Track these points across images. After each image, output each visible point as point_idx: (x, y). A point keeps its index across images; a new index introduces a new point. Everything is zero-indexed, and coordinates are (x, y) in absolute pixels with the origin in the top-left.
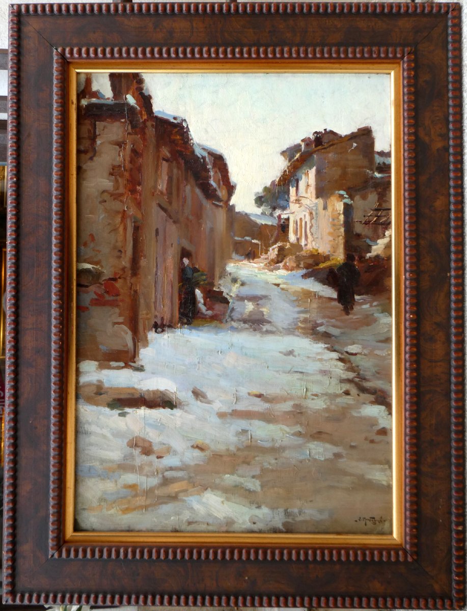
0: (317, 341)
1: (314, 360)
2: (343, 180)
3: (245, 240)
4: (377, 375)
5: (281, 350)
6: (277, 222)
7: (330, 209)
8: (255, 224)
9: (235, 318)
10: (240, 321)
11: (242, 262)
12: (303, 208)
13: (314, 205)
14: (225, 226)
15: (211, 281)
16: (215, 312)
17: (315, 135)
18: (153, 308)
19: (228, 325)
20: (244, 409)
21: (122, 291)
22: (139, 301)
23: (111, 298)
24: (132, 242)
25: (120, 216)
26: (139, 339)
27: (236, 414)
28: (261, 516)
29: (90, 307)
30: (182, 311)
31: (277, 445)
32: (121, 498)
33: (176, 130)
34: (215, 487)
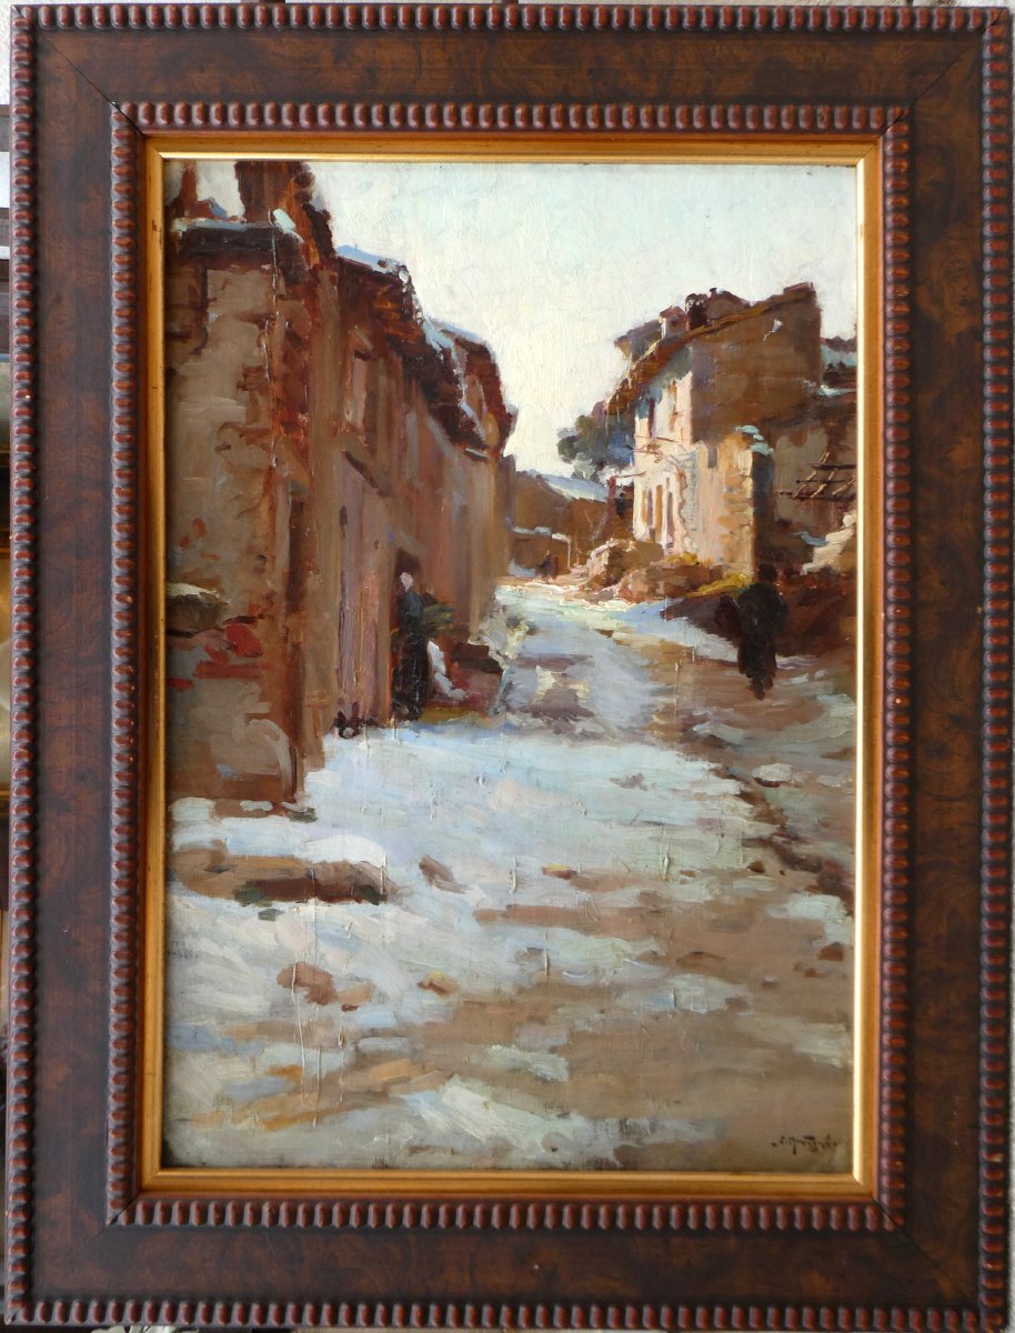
0: (694, 756)
1: (687, 796)
2: (751, 402)
3: (538, 533)
4: (825, 830)
5: (614, 776)
6: (607, 494)
7: (723, 465)
8: (559, 499)
9: (514, 705)
10: (527, 712)
11: (530, 583)
12: (663, 464)
13: (688, 457)
14: (493, 504)
15: (461, 623)
16: (471, 692)
17: (692, 302)
18: (334, 684)
19: (500, 720)
20: (532, 904)
21: (265, 646)
22: (304, 668)
23: (243, 661)
24: (287, 538)
25: (261, 480)
26: (304, 751)
27: (515, 914)
28: (569, 1136)
29: (196, 681)
30: (398, 689)
31: (604, 981)
32: (265, 1096)
33: (385, 289)
34: (468, 1073)
